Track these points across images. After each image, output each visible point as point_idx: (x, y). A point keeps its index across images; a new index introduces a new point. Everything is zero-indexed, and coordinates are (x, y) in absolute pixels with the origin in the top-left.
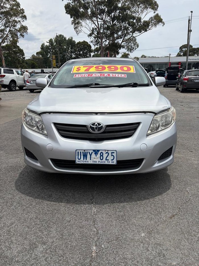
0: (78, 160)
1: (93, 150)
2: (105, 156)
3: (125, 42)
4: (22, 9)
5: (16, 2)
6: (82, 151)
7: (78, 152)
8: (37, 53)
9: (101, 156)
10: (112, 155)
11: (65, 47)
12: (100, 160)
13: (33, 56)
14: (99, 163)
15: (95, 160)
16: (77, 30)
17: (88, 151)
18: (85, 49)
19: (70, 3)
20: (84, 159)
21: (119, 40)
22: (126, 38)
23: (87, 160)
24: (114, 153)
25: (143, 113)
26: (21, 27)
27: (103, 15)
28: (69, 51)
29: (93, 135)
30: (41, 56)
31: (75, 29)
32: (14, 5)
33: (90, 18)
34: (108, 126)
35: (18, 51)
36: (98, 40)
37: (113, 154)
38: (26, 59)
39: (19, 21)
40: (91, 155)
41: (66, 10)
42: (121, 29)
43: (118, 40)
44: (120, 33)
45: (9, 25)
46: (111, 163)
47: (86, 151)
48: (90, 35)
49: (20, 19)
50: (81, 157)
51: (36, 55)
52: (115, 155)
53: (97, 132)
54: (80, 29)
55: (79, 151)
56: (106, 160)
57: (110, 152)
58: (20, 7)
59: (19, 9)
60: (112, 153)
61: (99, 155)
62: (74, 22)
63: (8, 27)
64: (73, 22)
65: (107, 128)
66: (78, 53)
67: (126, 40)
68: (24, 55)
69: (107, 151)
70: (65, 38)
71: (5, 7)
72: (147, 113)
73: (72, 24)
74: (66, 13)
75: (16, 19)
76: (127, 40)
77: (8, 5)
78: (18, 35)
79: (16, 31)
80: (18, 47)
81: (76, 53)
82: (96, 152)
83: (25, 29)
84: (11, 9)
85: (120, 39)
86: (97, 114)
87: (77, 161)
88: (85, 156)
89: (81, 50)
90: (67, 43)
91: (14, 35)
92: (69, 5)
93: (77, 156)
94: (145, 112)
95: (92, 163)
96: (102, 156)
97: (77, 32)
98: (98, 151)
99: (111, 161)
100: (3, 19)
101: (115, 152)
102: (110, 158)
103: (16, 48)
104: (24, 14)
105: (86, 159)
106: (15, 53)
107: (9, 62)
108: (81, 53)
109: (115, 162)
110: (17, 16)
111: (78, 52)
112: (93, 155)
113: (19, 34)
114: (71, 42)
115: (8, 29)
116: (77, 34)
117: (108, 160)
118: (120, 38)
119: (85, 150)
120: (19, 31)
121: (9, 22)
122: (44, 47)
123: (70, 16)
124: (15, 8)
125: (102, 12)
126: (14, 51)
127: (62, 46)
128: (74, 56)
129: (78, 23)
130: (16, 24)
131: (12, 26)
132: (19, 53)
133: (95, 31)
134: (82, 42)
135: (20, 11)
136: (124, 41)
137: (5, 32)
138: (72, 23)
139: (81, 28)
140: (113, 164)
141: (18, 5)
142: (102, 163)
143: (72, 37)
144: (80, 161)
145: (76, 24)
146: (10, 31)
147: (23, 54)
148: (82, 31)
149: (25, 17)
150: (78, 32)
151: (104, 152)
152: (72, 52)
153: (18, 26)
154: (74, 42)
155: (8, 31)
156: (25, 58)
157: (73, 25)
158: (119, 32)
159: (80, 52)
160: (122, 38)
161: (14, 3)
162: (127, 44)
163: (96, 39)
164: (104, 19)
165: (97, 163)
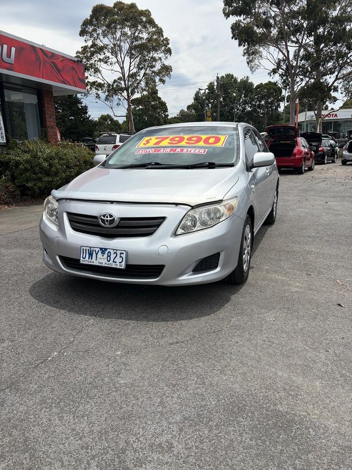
0: (83, 259)
1: (100, 248)
2: (113, 256)
3: (341, 80)
4: (166, 38)
5: (157, 27)
6: (87, 248)
7: (83, 249)
8: (189, 107)
9: (108, 256)
10: (121, 257)
11: (235, 94)
12: (107, 262)
13: (182, 111)
14: (106, 265)
15: (101, 261)
16: (253, 64)
17: (94, 249)
18: (269, 95)
19: (241, 21)
20: (89, 259)
21: (327, 77)
22: (344, 72)
23: (93, 260)
24: (123, 253)
25: (173, 205)
26: (162, 67)
27: (300, 35)
28: (241, 101)
29: (104, 229)
30: (194, 111)
31: (248, 63)
32: (154, 33)
33: (276, 42)
34: (122, 219)
35: (159, 106)
36: (288, 79)
37: (122, 255)
38: (169, 117)
39: (160, 59)
40: (97, 254)
41: (232, 33)
42: (331, 58)
43: (325, 77)
44: (330, 65)
45: (144, 65)
46: (118, 267)
47: (92, 249)
48: (274, 71)
49: (161, 55)
50: (86, 256)
51: (186, 110)
52: (124, 256)
53: (107, 225)
54: (258, 63)
55: (85, 248)
56: (114, 262)
57: (118, 252)
58: (163, 36)
59: (162, 39)
60: (121, 253)
61: (106, 255)
62: (247, 52)
63: (142, 69)
64: (245, 51)
65: (122, 221)
66: (257, 104)
67: (344, 77)
68: (167, 112)
69: (115, 251)
70: (236, 80)
71: (141, 38)
72: (179, 206)
73: (244, 56)
74: (232, 38)
75: (155, 55)
76: (346, 76)
77: (144, 34)
78: (157, 81)
79: (153, 74)
80: (160, 98)
81: (254, 103)
82: (103, 250)
83: (167, 71)
84: (149, 40)
85: (330, 76)
86: (112, 203)
87: (81, 261)
88: (91, 255)
89: (262, 98)
90: (238, 87)
91: (149, 80)
92: (239, 24)
93: (82, 254)
94: (177, 204)
95: (97, 264)
96: (110, 256)
97: (251, 68)
98: (106, 249)
99: (119, 264)
100: (137, 57)
101: (125, 253)
102: (118, 260)
103: (156, 101)
104: (168, 46)
105: (91, 259)
106: (154, 108)
107: (143, 122)
108: (263, 103)
109: (123, 266)
110: (156, 51)
111: (256, 102)
112: (100, 254)
113: (157, 79)
114: (245, 86)
115: (143, 72)
116: (251, 72)
117: (116, 262)
118: (329, 73)
119: (90, 247)
120: (158, 74)
121: (145, 61)
122: (199, 97)
123: (238, 43)
124: (155, 37)
125: (298, 29)
126: (153, 106)
127: (229, 93)
128: (249, 109)
129: (255, 53)
130: (154, 63)
131: (148, 66)
132: (160, 108)
133: (282, 64)
134: (266, 84)
135: (163, 41)
136: (340, 78)
137: (138, 78)
138: (245, 53)
139: (260, 61)
140: (121, 267)
141: (160, 32)
142: (108, 266)
143: (247, 77)
144: (85, 260)
145: (251, 54)
146: (145, 74)
147: (166, 110)
148: (261, 66)
149: (169, 51)
150: (254, 69)
151: (112, 252)
152: (245, 103)
153: (158, 66)
154: (251, 84)
155: (142, 75)
156: (168, 115)
157: (246, 57)
158: (328, 63)
159: (260, 101)
160: (334, 72)
161: (154, 29)
162: (346, 82)
163: (284, 78)
164: (300, 41)
165: (104, 265)
